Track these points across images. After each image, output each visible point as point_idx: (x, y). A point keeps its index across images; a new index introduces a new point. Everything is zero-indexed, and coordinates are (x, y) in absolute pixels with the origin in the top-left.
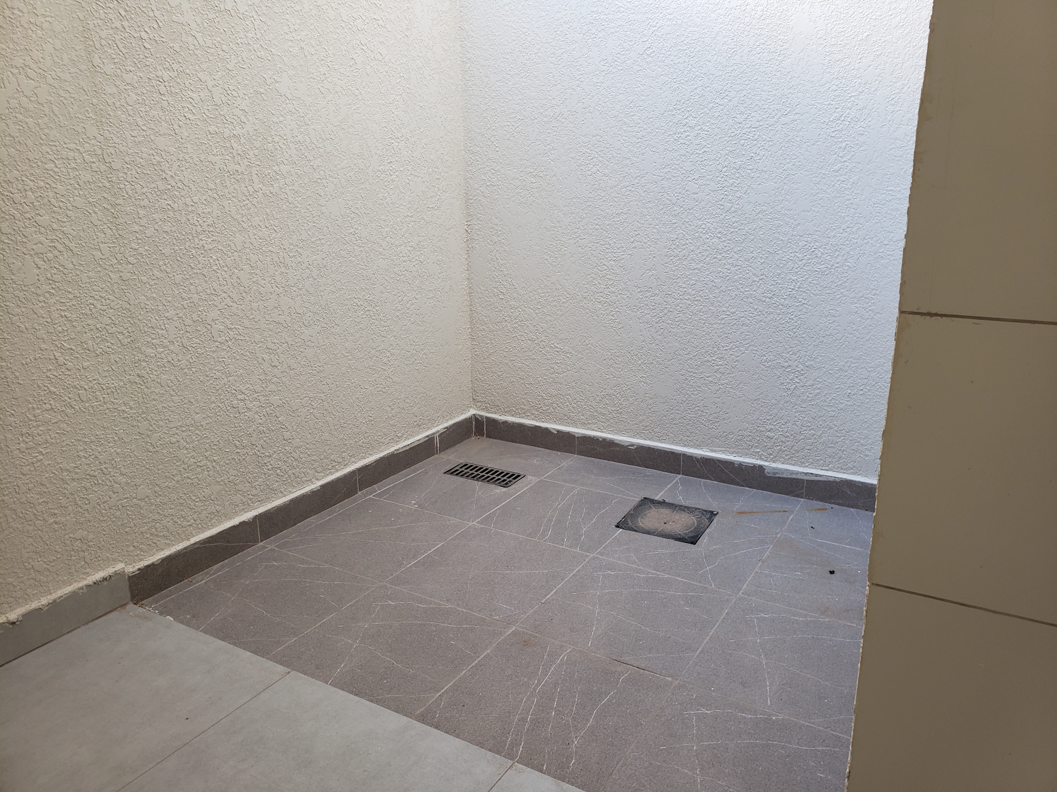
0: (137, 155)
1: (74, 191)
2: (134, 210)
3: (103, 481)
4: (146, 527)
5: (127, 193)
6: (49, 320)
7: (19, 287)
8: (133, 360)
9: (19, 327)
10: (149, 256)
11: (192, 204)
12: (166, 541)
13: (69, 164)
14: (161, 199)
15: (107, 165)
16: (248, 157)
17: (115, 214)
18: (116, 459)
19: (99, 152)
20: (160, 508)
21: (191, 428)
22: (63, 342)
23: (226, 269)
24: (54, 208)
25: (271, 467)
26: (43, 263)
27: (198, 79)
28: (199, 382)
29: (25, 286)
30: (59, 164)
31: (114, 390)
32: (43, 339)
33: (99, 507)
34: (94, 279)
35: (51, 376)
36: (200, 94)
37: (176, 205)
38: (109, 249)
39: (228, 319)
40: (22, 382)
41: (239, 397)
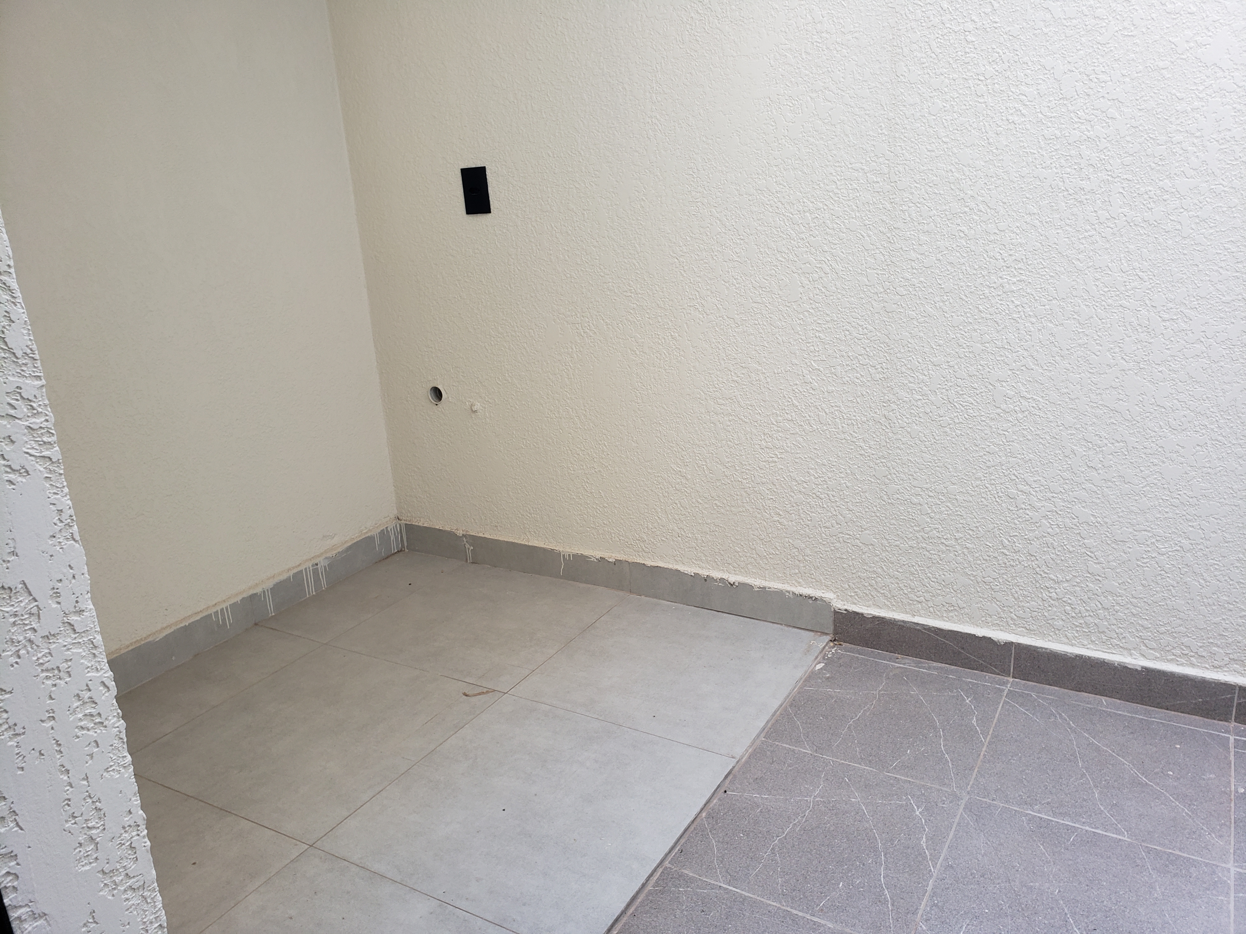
0: (931, 172)
1: (851, 213)
2: (914, 235)
3: (828, 506)
4: (865, 574)
5: (909, 215)
6: (804, 338)
7: (783, 302)
8: (882, 398)
9: (777, 338)
10: (923, 289)
11: (997, 231)
12: (886, 601)
13: (851, 185)
14: (952, 223)
15: (892, 184)
16: (1109, 167)
17: (891, 238)
18: (845, 492)
19: (886, 171)
20: (885, 564)
21: (940, 497)
22: (812, 362)
23: (1034, 320)
24: (828, 230)
25: (1056, 596)
26: (808, 282)
27: (1039, 67)
28: (963, 449)
29: (788, 302)
30: (841, 185)
31: (855, 423)
32: (795, 354)
33: (820, 529)
34: (854, 306)
35: (796, 390)
36: (1039, 87)
37: (973, 232)
38: (876, 275)
39: (1023, 384)
40: (771, 388)
41: (1021, 487)
